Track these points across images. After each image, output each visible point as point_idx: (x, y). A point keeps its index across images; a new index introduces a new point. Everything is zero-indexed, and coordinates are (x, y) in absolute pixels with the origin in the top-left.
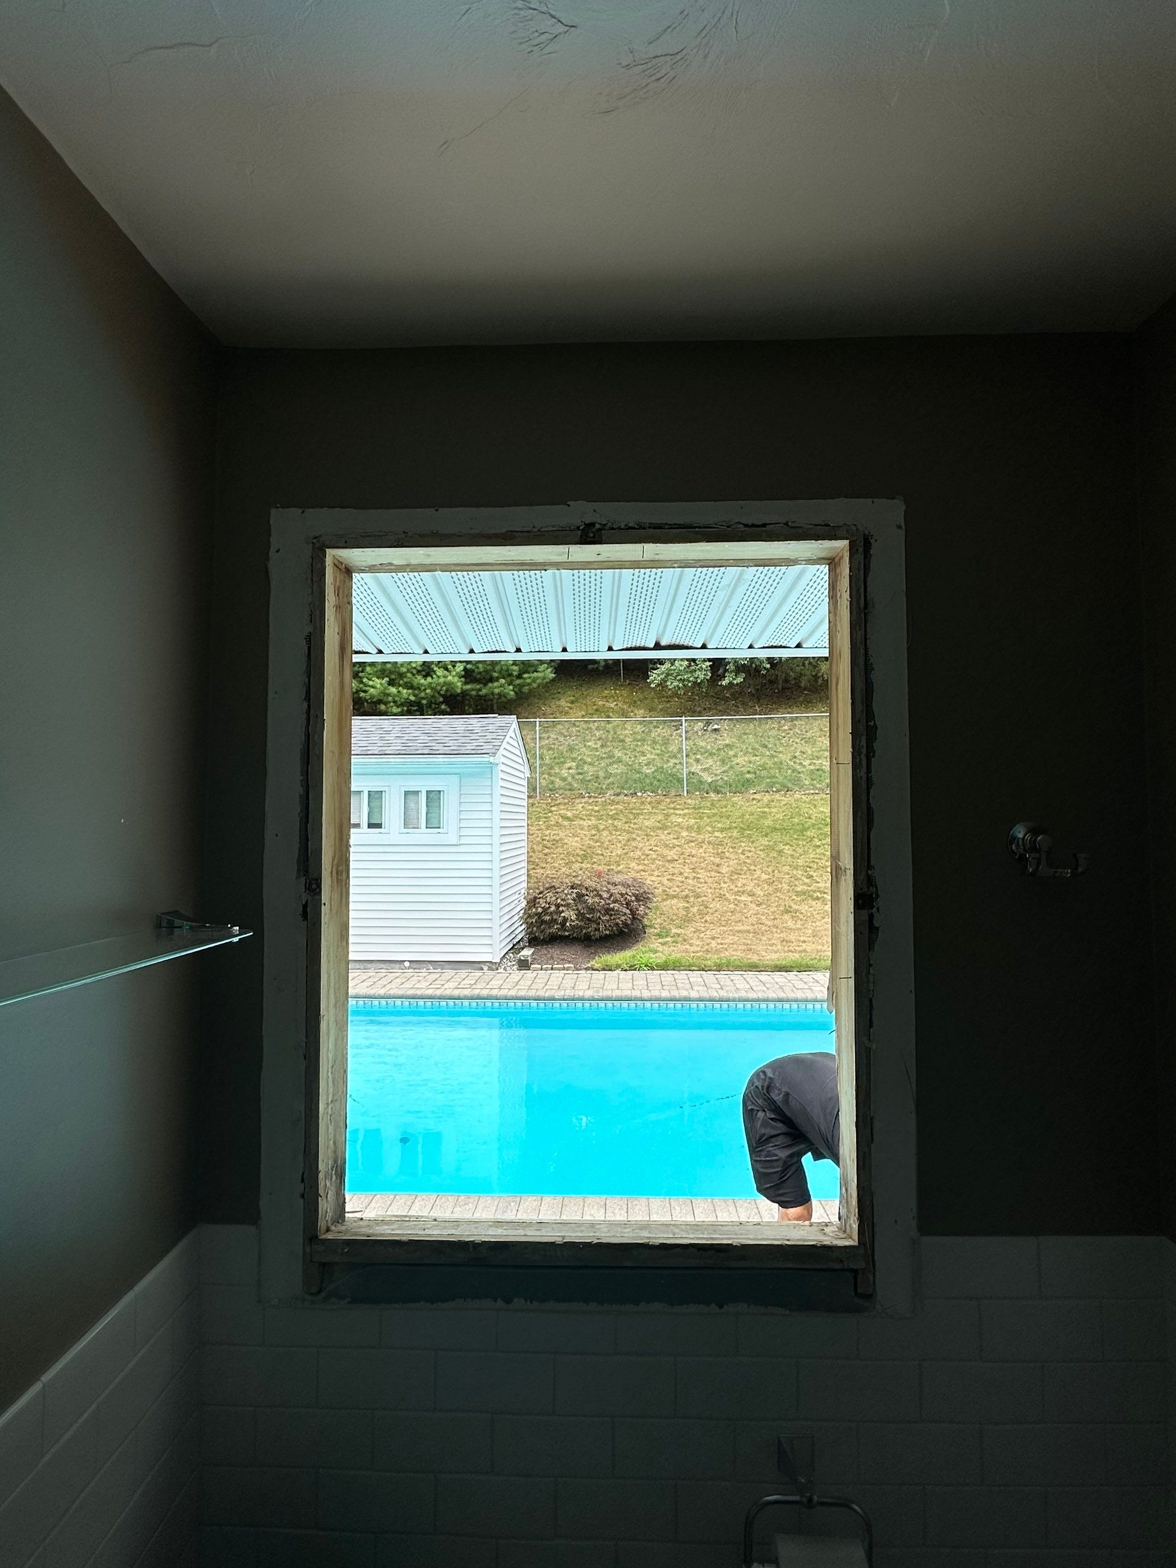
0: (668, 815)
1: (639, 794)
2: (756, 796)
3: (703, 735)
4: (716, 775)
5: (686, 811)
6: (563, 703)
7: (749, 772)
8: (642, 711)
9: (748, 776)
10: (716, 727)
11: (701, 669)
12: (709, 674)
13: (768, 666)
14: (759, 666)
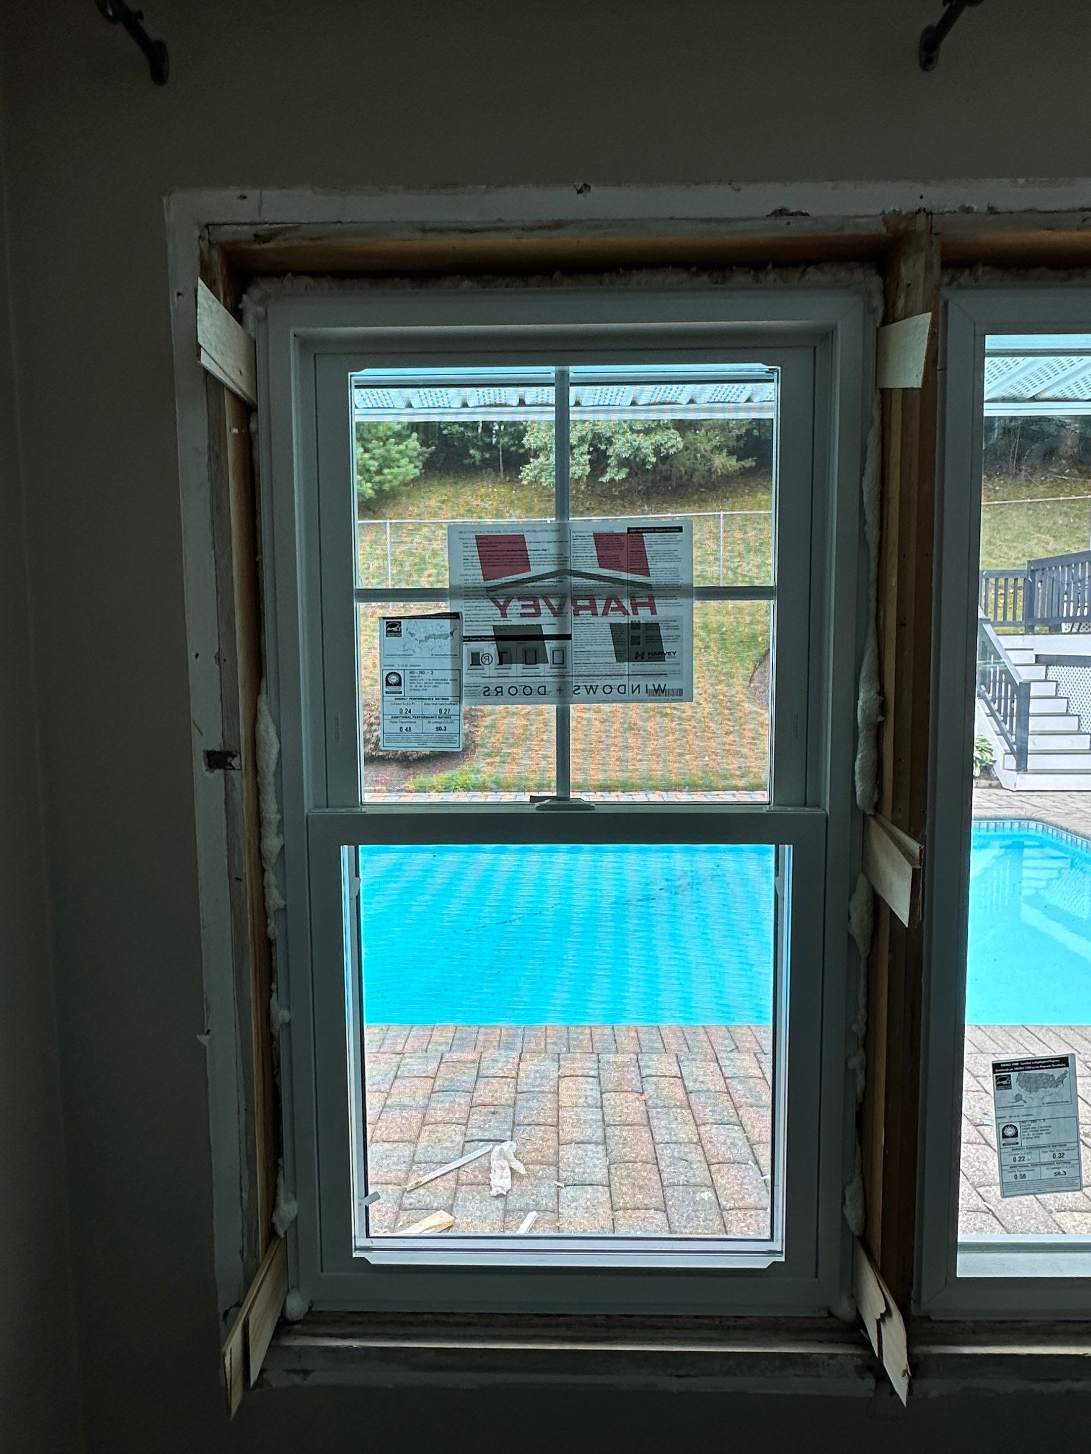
11: (578, 464)
12: (588, 469)
13: (654, 460)
14: (643, 460)
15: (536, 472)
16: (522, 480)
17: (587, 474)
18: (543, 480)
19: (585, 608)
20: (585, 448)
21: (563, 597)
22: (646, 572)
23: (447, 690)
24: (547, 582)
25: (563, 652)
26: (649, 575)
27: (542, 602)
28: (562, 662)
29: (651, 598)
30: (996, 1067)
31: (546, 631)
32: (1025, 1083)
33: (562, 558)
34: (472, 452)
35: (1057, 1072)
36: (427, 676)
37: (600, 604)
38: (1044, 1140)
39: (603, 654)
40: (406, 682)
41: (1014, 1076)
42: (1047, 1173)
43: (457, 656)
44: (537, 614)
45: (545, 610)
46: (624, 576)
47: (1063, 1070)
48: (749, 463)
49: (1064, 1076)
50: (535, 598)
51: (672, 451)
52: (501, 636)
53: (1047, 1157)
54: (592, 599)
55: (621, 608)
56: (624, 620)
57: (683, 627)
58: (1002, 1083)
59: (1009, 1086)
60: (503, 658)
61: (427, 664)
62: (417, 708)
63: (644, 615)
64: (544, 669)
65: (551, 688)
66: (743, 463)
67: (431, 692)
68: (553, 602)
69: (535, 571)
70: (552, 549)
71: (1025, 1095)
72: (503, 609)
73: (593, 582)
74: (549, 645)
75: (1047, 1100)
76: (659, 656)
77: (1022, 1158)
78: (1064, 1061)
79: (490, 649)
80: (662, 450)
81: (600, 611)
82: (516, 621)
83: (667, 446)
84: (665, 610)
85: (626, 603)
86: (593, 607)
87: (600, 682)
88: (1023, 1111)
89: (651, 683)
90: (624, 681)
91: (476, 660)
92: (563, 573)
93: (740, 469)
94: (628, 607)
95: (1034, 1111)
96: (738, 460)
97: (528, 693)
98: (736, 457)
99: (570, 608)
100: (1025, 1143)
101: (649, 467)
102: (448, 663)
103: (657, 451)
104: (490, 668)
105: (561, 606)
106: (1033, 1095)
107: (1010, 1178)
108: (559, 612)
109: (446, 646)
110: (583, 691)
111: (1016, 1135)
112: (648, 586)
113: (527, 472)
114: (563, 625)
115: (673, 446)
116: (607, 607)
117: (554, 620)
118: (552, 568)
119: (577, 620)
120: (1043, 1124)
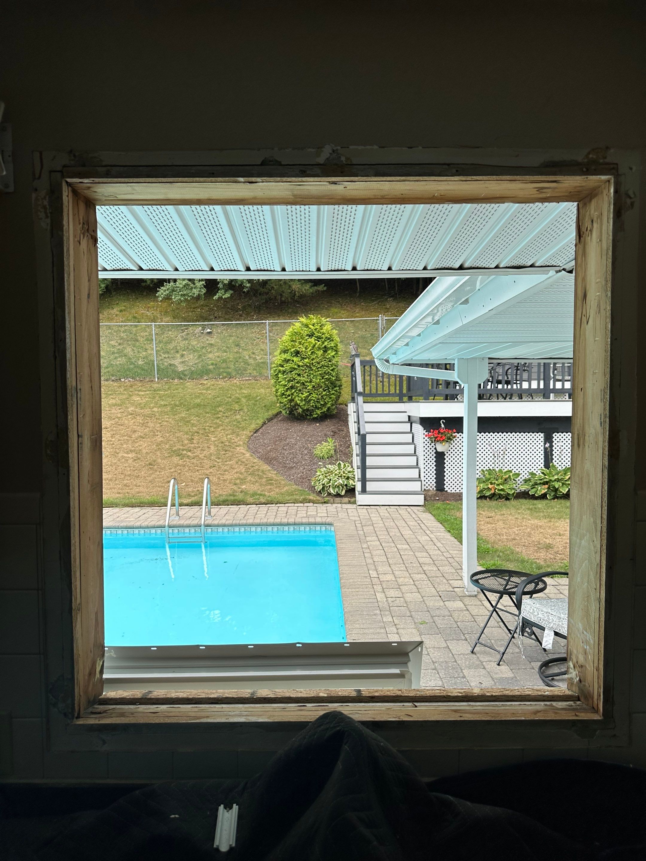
0: (131, 396)
1: (123, 380)
2: (205, 382)
3: (199, 336)
4: (188, 366)
5: (148, 392)
6: (115, 311)
7: (212, 364)
8: (168, 319)
9: (211, 367)
10: (209, 330)
11: (197, 287)
12: (204, 291)
15: (167, 292)
17: (203, 294)
18: (173, 298)
48: (322, 288)
66: (316, 288)
98: (313, 284)
113: (163, 292)
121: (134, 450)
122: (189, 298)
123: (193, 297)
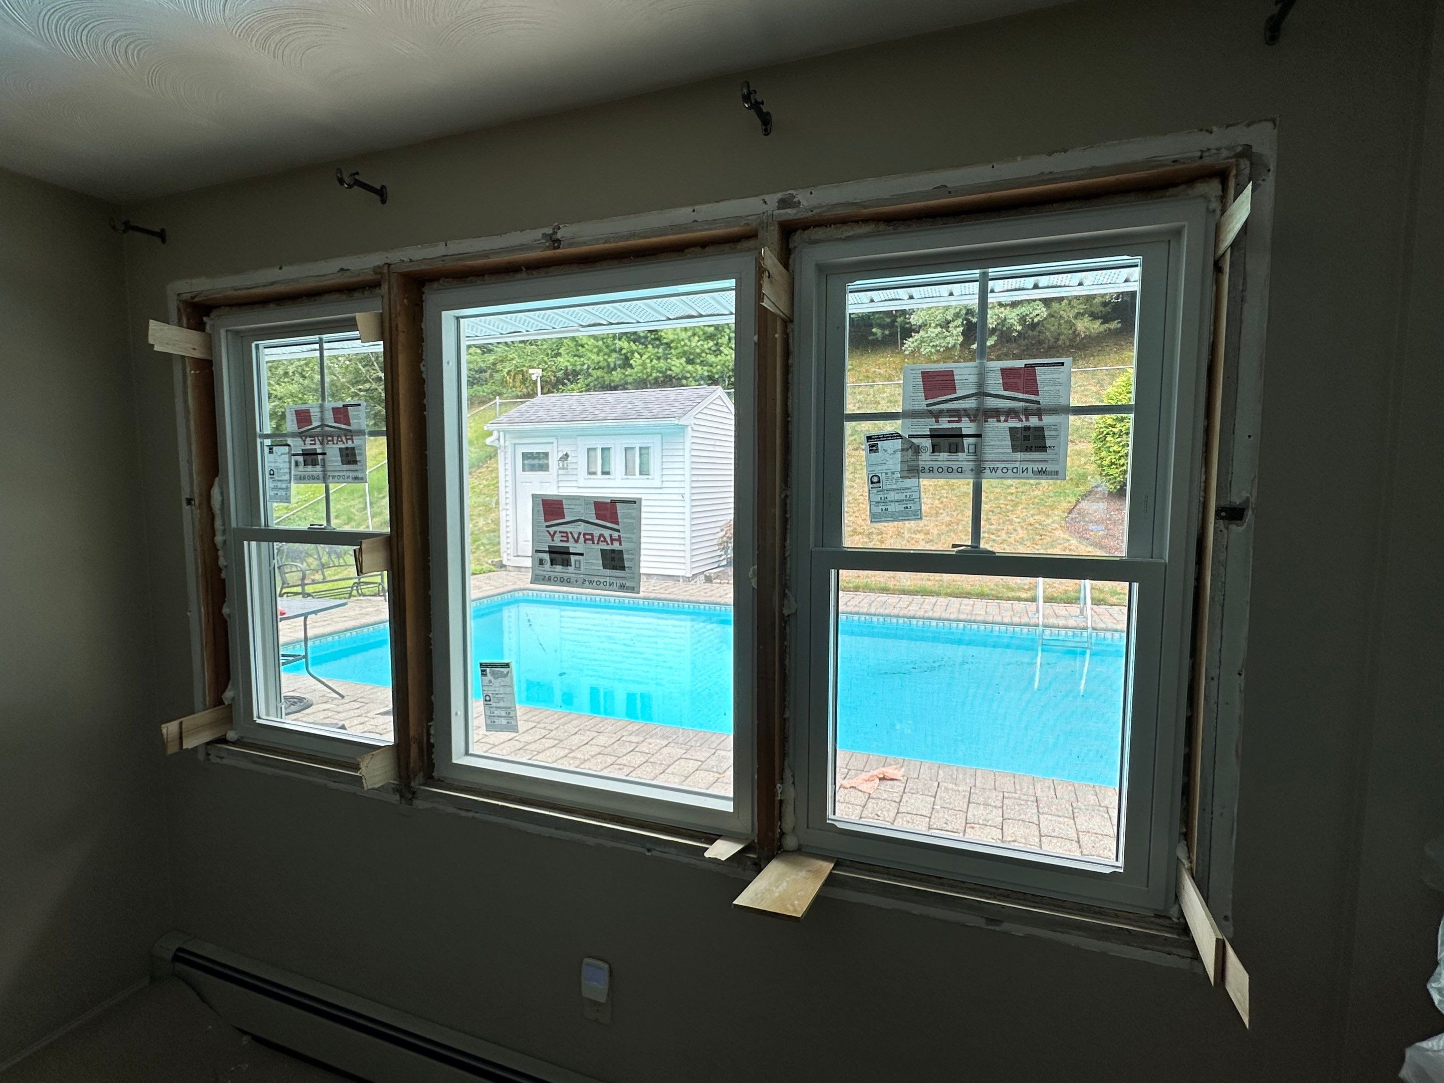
11: (952, 335)
12: (961, 339)
13: (1019, 328)
14: (1008, 329)
15: (916, 344)
16: (905, 350)
17: (959, 342)
18: (922, 350)
19: (330, 441)
20: (959, 321)
21: (323, 436)
22: (349, 424)
23: (287, 477)
24: (319, 429)
25: (323, 460)
26: (350, 425)
27: (316, 438)
28: (324, 466)
29: (352, 436)
30: (481, 664)
31: (319, 451)
32: (493, 674)
33: (322, 419)
34: (874, 330)
35: (505, 670)
36: (282, 471)
37: (335, 438)
38: (502, 704)
39: (336, 461)
40: (276, 473)
41: (488, 670)
42: (504, 722)
43: (290, 462)
44: (315, 444)
45: (318, 442)
46: (343, 426)
47: (507, 669)
48: (1114, 325)
49: (508, 672)
50: (314, 437)
51: (1036, 320)
52: (305, 454)
53: (503, 714)
54: (333, 437)
55: (342, 441)
56: (343, 446)
57: (362, 448)
58: (484, 673)
59: (486, 675)
60: (306, 463)
61: (282, 466)
62: (279, 485)
63: (350, 444)
64: (319, 468)
65: (321, 476)
66: (1107, 326)
67: (283, 478)
68: (320, 438)
69: (315, 424)
70: (319, 415)
71: (493, 680)
72: (304, 441)
73: (332, 429)
74: (320, 457)
75: (502, 684)
76: (355, 462)
77: (493, 713)
78: (507, 665)
79: (301, 459)
80: (1028, 318)
81: (335, 442)
82: (309, 447)
83: (1031, 316)
84: (357, 441)
85: (344, 438)
86: (332, 441)
87: (337, 474)
88: (492, 689)
89: (353, 474)
90: (344, 473)
91: (297, 464)
92: (323, 425)
93: (1106, 331)
94: (344, 440)
95: (497, 689)
96: (1102, 323)
97: (313, 479)
98: (1100, 321)
99: (326, 441)
100: (494, 705)
101: (1015, 334)
102: (287, 465)
103: (1022, 319)
104: (301, 468)
105: (323, 440)
106: (496, 680)
107: (489, 722)
108: (322, 443)
109: (287, 458)
110: (331, 478)
111: (490, 701)
112: (350, 431)
113: (910, 344)
114: (323, 448)
115: (1038, 315)
116: (337, 440)
117: (320, 446)
118: (319, 424)
119: (328, 446)
120: (501, 696)
121: (922, 530)
122: (942, 350)
123: (947, 348)
